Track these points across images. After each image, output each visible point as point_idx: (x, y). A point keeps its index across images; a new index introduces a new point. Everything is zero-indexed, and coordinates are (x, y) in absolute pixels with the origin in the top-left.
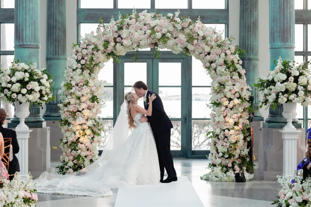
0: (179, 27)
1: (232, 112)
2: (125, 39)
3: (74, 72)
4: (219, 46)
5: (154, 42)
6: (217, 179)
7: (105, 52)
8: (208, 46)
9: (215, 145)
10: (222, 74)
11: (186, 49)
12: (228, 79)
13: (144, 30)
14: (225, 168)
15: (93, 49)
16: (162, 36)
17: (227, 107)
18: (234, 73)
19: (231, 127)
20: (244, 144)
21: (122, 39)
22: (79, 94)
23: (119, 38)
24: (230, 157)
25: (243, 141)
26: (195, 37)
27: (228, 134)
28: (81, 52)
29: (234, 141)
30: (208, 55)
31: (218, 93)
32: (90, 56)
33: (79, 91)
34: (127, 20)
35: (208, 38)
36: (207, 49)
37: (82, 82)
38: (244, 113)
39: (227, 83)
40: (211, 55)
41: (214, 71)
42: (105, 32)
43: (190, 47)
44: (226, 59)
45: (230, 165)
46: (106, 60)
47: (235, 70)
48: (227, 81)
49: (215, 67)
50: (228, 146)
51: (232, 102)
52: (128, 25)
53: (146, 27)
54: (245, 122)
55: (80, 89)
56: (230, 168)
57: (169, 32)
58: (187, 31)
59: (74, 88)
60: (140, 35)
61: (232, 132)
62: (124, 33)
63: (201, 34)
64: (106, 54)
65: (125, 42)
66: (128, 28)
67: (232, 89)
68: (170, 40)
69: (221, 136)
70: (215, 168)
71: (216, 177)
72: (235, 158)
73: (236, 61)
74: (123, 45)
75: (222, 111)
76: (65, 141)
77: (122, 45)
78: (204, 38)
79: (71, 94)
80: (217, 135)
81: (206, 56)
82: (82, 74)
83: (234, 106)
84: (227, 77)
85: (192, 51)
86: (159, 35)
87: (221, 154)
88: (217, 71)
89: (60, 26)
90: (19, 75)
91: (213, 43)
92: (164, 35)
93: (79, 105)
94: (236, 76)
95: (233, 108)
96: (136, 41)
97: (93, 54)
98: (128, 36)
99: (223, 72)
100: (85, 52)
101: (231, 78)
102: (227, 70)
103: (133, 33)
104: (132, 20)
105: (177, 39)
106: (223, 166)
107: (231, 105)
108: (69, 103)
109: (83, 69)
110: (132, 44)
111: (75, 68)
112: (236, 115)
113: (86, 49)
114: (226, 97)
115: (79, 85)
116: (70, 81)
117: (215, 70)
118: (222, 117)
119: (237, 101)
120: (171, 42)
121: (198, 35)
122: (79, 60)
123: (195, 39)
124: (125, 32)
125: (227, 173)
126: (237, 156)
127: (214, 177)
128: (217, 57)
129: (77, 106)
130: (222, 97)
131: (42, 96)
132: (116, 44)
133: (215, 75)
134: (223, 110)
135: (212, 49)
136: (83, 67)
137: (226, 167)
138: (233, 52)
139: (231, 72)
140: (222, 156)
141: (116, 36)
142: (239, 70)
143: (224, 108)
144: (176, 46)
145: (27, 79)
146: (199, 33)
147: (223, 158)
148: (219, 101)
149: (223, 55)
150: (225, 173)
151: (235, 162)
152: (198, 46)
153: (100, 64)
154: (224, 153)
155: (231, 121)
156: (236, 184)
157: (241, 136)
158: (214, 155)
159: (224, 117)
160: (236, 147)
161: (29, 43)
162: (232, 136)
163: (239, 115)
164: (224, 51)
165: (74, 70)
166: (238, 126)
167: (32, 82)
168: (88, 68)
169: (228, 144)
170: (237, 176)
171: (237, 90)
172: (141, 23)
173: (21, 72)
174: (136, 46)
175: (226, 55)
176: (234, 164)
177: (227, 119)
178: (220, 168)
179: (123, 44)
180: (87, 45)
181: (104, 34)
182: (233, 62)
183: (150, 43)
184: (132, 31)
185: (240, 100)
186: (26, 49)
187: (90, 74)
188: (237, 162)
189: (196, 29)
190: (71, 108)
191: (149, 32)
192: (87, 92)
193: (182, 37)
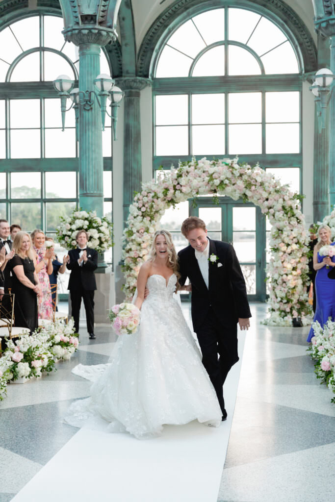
0: (237, 174)
1: (290, 257)
2: (184, 186)
3: (135, 219)
4: (277, 191)
5: (213, 189)
6: (274, 323)
7: (165, 200)
8: (266, 191)
9: (274, 290)
10: (280, 219)
11: (245, 195)
12: (285, 224)
13: (202, 177)
14: (283, 313)
15: (153, 197)
16: (220, 183)
17: (285, 252)
18: (292, 218)
19: (290, 272)
20: (303, 289)
21: (181, 186)
22: (139, 240)
23: (179, 185)
24: (288, 302)
25: (302, 286)
26: (253, 183)
27: (286, 279)
28: (142, 200)
29: (293, 286)
30: (266, 201)
31: (276, 238)
32: (150, 204)
33: (140, 238)
34: (186, 168)
35: (266, 184)
36: (265, 195)
37: (142, 229)
38: (303, 258)
39: (285, 229)
40: (269, 201)
41: (272, 217)
42: (165, 180)
43: (249, 193)
44: (284, 205)
45: (288, 310)
46: (167, 207)
47: (293, 216)
48: (285, 226)
49: (272, 213)
50: (286, 292)
51: (289, 247)
52: (188, 172)
53: (204, 174)
54: (304, 267)
55: (140, 236)
56: (288, 313)
57: (227, 178)
58: (245, 177)
59: (135, 235)
60: (199, 182)
61: (290, 277)
62: (183, 181)
63: (259, 180)
64: (166, 201)
65: (184, 189)
66: (187, 176)
67: (290, 234)
68: (228, 186)
69: (280, 281)
70: (274, 312)
71: (274, 322)
72: (293, 303)
73: (294, 206)
74: (183, 193)
75: (280, 257)
76: (127, 286)
77: (181, 192)
78: (262, 184)
79: (132, 241)
80: (276, 281)
81: (264, 201)
82: (142, 221)
83: (292, 251)
84: (285, 222)
85: (250, 197)
86: (217, 182)
87: (279, 299)
88: (276, 216)
89: (136, 173)
90: (79, 223)
91: (271, 189)
92: (222, 182)
93: (140, 251)
94: (294, 222)
95: (291, 253)
96: (195, 188)
97: (153, 202)
98: (187, 183)
99: (281, 218)
100: (146, 199)
101: (289, 223)
102: (285, 215)
103: (192, 180)
104: (191, 167)
105: (235, 186)
106: (282, 311)
107: (289, 250)
108: (130, 250)
109: (143, 216)
110: (192, 191)
111: (136, 216)
112: (294, 260)
113: (147, 196)
114: (284, 242)
115: (140, 232)
116: (132, 228)
117: (274, 215)
118: (280, 262)
119: (295, 247)
120: (229, 189)
121: (256, 181)
122: (140, 207)
123: (253, 185)
124: (184, 179)
125: (285, 318)
126: (295, 301)
127: (272, 322)
128: (275, 203)
129: (138, 252)
130: (279, 242)
131: (101, 243)
132: (175, 191)
133: (274, 221)
134: (281, 255)
135: (270, 195)
136: (144, 214)
137: (284, 311)
138: (292, 197)
139: (289, 218)
140: (281, 301)
141: (176, 184)
142: (297, 216)
143: (281, 254)
144: (234, 192)
145: (86, 227)
146: (257, 179)
147: (281, 303)
148: (277, 246)
149: (281, 200)
150: (283, 318)
151: (294, 307)
152: (256, 192)
153: (160, 211)
154: (282, 299)
155: (289, 266)
156: (293, 329)
157: (300, 281)
158: (273, 300)
159: (282, 262)
160: (295, 292)
161: (92, 192)
162: (290, 282)
163: (298, 260)
164: (282, 197)
165: (135, 217)
166: (296, 271)
167: (91, 230)
168: (148, 215)
169: (286, 290)
170: (294, 321)
171: (295, 236)
172: (200, 171)
173: (81, 220)
174: (195, 193)
175: (284, 200)
176: (293, 308)
177: (285, 264)
178: (278, 313)
179: (183, 191)
180: (148, 193)
181: (164, 182)
182: (291, 208)
183: (209, 189)
184: (191, 178)
185: (298, 245)
186: (89, 198)
187: (150, 221)
188: (296, 307)
189: (254, 176)
190: (132, 254)
191: (207, 179)
192: (147, 238)
193: (240, 183)
